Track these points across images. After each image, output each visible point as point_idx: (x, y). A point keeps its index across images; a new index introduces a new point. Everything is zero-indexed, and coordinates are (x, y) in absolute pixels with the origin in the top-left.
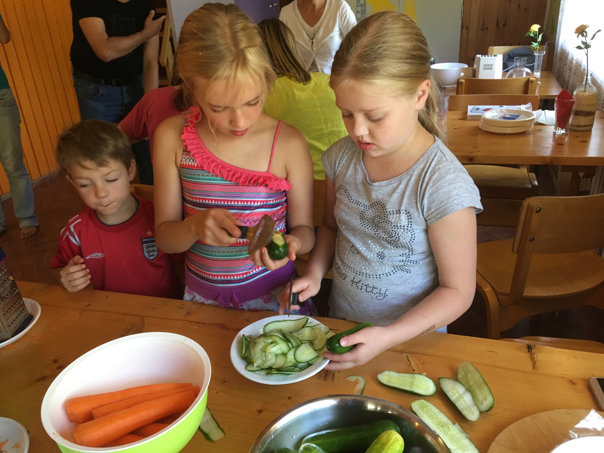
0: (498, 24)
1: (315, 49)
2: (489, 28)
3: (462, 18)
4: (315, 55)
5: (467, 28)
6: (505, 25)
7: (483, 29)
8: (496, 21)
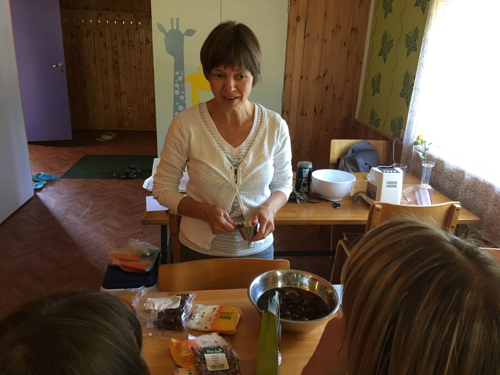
1: (240, 182)
2: (307, 114)
3: (283, 104)
4: (240, 190)
5: (287, 112)
6: (321, 112)
7: (302, 115)
8: (314, 108)
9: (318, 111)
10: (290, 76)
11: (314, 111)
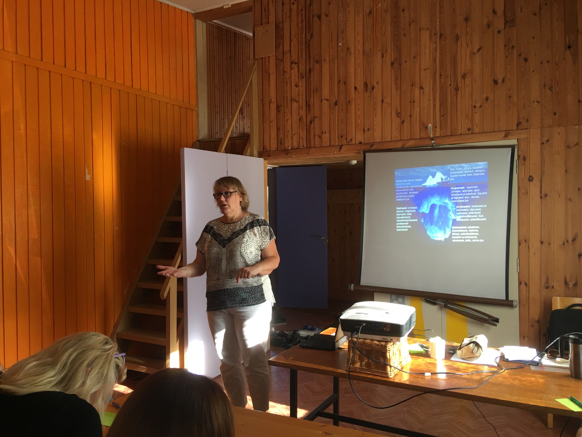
0: (566, 283)
2: (554, 287)
5: (526, 284)
6: (575, 285)
7: (548, 288)
8: (563, 280)
9: (571, 285)
10: (526, 241)
11: (565, 283)
